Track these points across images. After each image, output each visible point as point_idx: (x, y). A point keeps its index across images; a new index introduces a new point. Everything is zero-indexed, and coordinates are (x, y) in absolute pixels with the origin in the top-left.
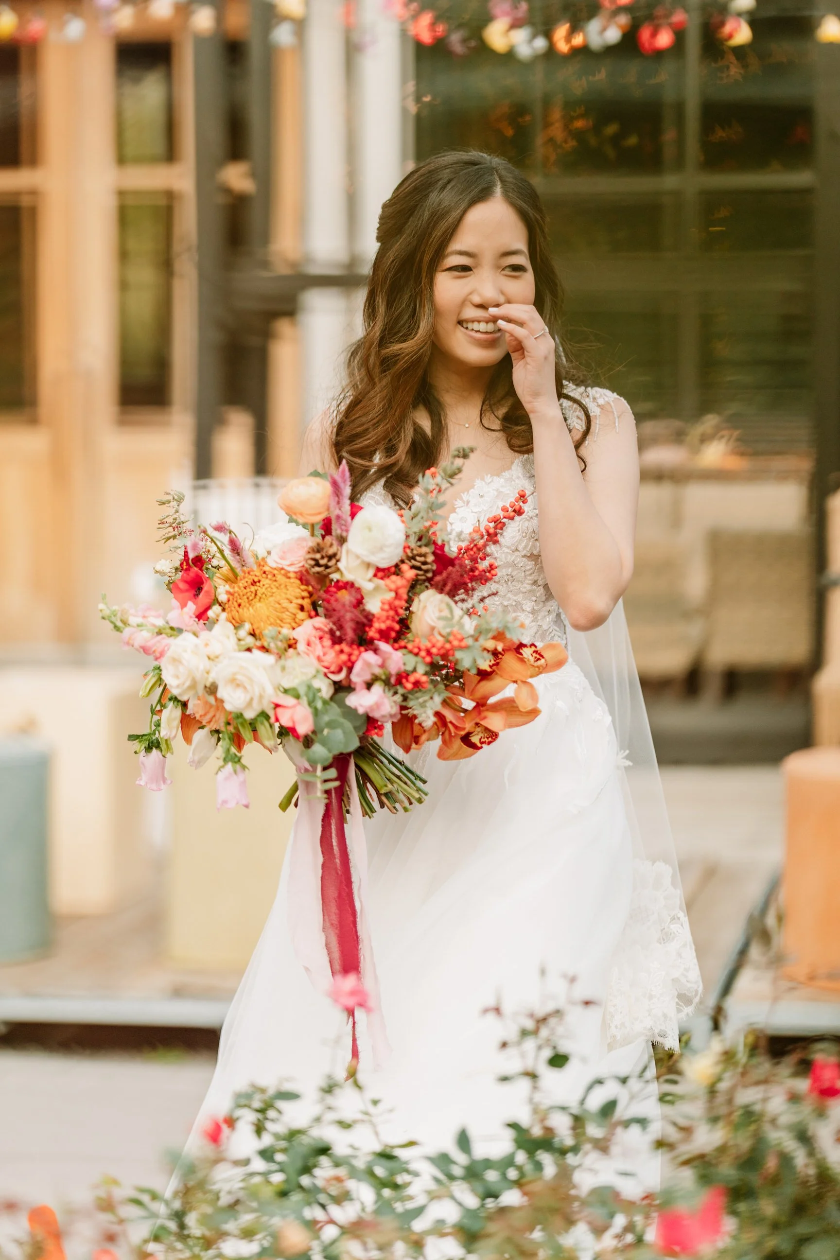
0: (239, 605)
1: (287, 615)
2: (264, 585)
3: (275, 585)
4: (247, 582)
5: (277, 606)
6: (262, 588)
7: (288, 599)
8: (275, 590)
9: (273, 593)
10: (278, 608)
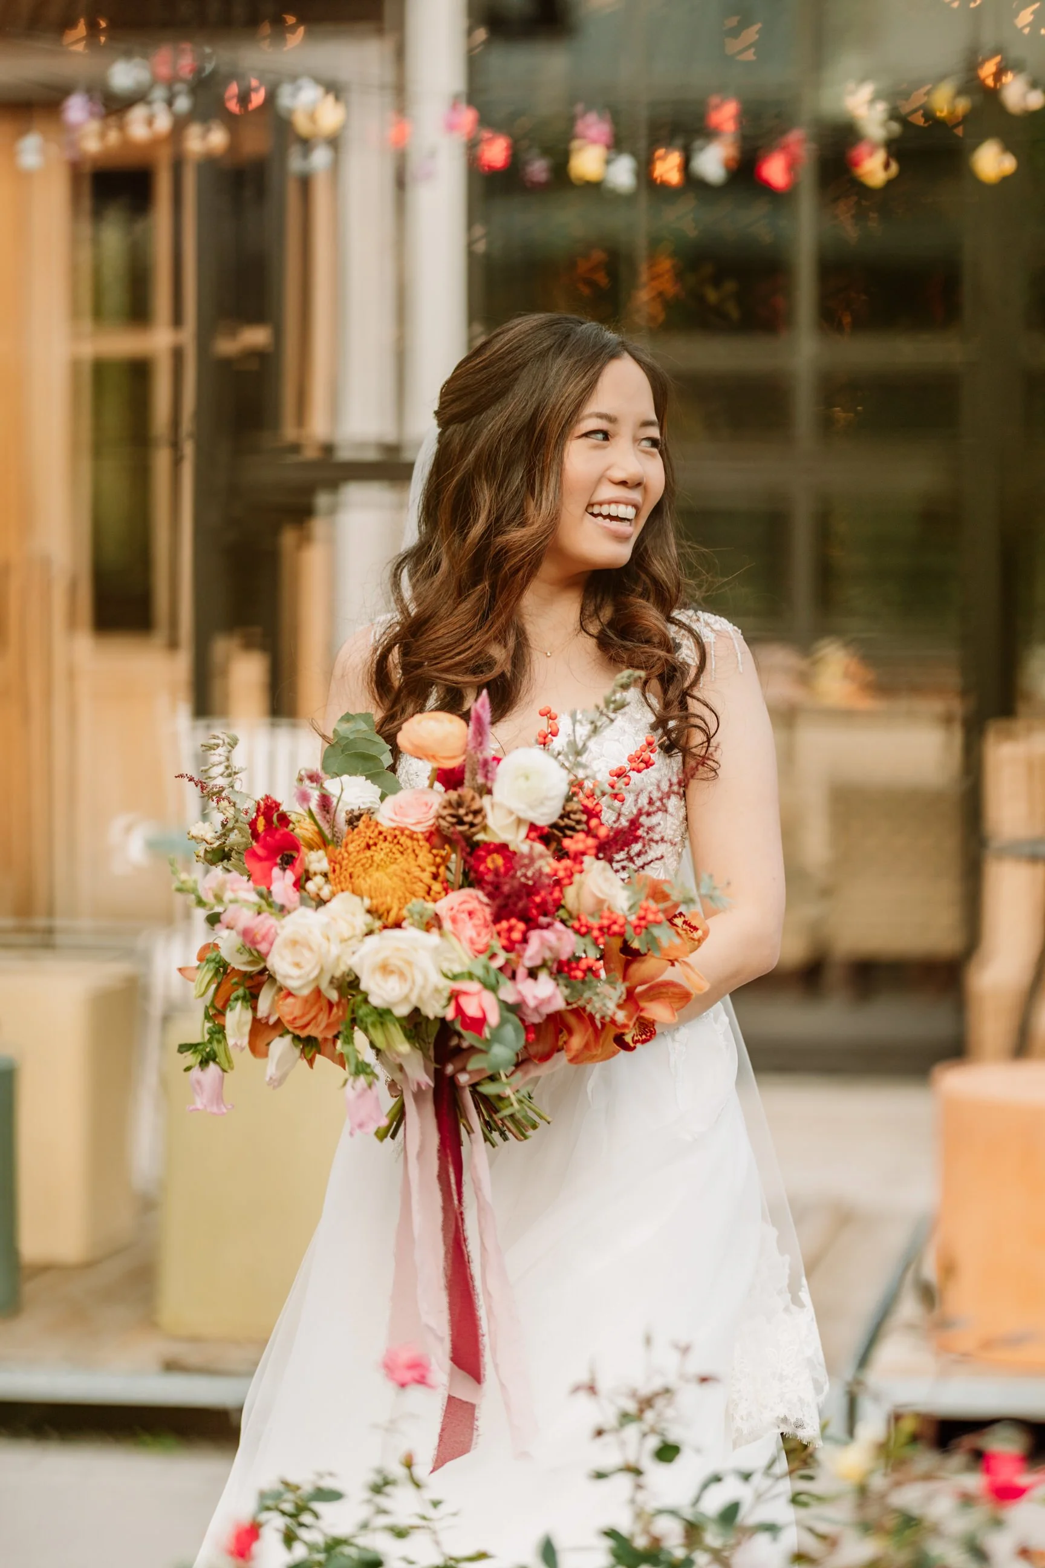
0: (351, 876)
1: (419, 886)
2: (382, 849)
3: (398, 850)
4: (359, 845)
5: (405, 875)
6: (380, 853)
7: (419, 866)
8: (398, 855)
9: (396, 859)
10: (408, 878)
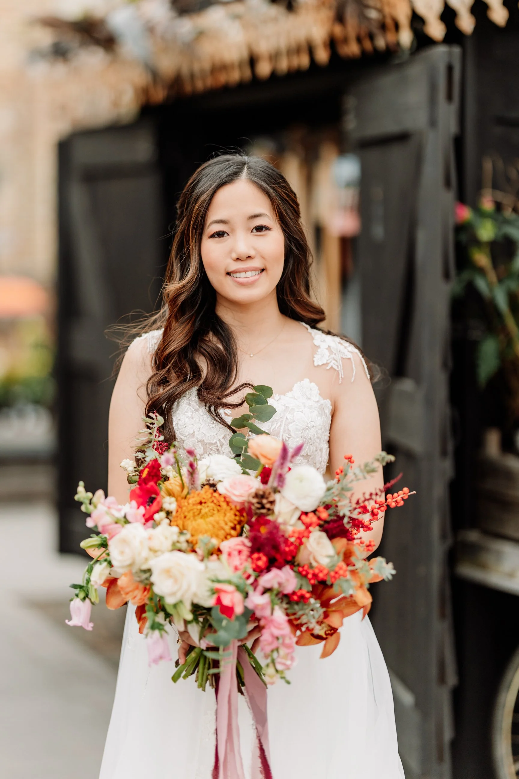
0: (185, 517)
2: (208, 506)
3: (217, 509)
5: (216, 524)
7: (224, 521)
8: (216, 512)
9: (214, 514)
10: (217, 526)
